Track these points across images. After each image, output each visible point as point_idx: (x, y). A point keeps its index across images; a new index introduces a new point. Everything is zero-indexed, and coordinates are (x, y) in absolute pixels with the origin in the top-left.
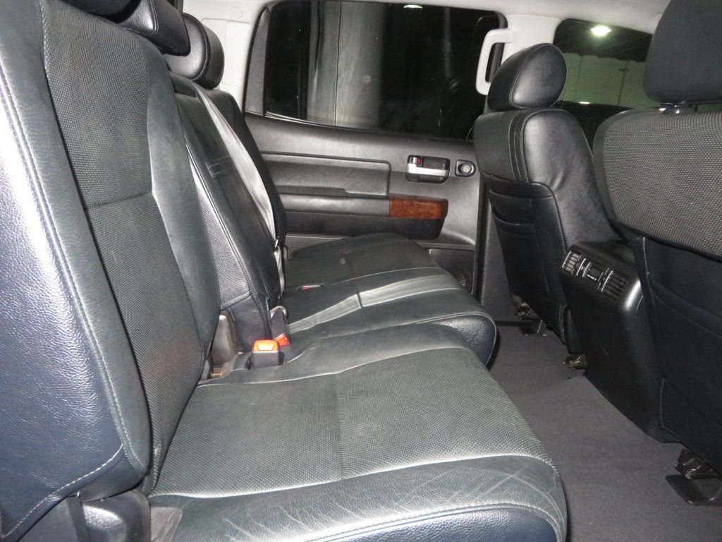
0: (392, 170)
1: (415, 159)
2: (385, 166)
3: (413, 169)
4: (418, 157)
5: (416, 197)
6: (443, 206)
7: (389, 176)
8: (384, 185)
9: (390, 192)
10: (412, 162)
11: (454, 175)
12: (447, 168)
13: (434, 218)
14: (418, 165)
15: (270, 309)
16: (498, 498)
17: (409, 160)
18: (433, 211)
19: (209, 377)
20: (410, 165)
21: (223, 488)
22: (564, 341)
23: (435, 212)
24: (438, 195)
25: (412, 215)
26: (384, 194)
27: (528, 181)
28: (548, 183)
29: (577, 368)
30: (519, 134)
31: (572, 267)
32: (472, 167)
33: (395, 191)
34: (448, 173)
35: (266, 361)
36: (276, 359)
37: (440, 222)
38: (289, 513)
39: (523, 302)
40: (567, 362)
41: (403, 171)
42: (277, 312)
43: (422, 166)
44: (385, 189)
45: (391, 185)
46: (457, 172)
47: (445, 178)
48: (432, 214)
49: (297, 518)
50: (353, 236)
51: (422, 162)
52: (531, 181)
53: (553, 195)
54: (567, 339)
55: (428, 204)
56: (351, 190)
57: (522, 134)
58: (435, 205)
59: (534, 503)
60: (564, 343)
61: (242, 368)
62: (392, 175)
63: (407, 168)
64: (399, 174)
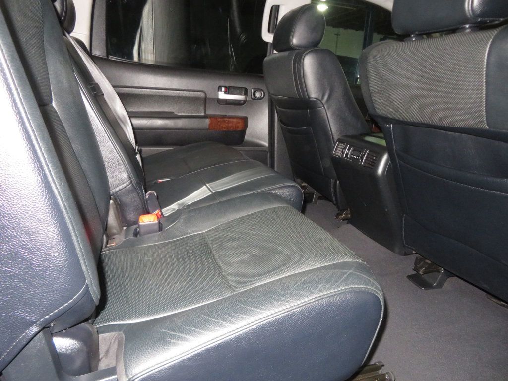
0: (208, 97)
1: (223, 89)
2: (202, 95)
3: (222, 95)
4: (225, 87)
5: (226, 115)
6: (245, 120)
7: (205, 101)
8: (202, 108)
9: (207, 113)
10: (221, 91)
11: (251, 99)
12: (246, 94)
13: (239, 129)
14: (226, 92)
15: (146, 193)
16: (347, 285)
17: (219, 89)
18: (238, 125)
19: (106, 247)
20: (220, 93)
21: (148, 313)
22: (335, 203)
23: (240, 125)
24: (240, 113)
25: (225, 128)
26: (203, 114)
27: (307, 97)
28: (320, 98)
29: (343, 220)
31: (340, 152)
32: (262, 92)
33: (210, 112)
34: (246, 98)
35: (150, 230)
36: (156, 227)
37: (243, 132)
38: (210, 317)
39: (302, 183)
40: (337, 217)
41: (216, 97)
42: (150, 195)
43: (228, 94)
44: (203, 111)
45: (207, 107)
46: (253, 97)
47: (245, 101)
48: (238, 127)
49: (217, 319)
51: (228, 91)
52: (309, 98)
53: (324, 106)
54: (337, 201)
55: (235, 120)
56: (179, 112)
57: (301, 65)
58: (240, 121)
59: (367, 284)
60: (335, 205)
61: (131, 237)
62: (207, 100)
63: (217, 95)
64: (213, 99)
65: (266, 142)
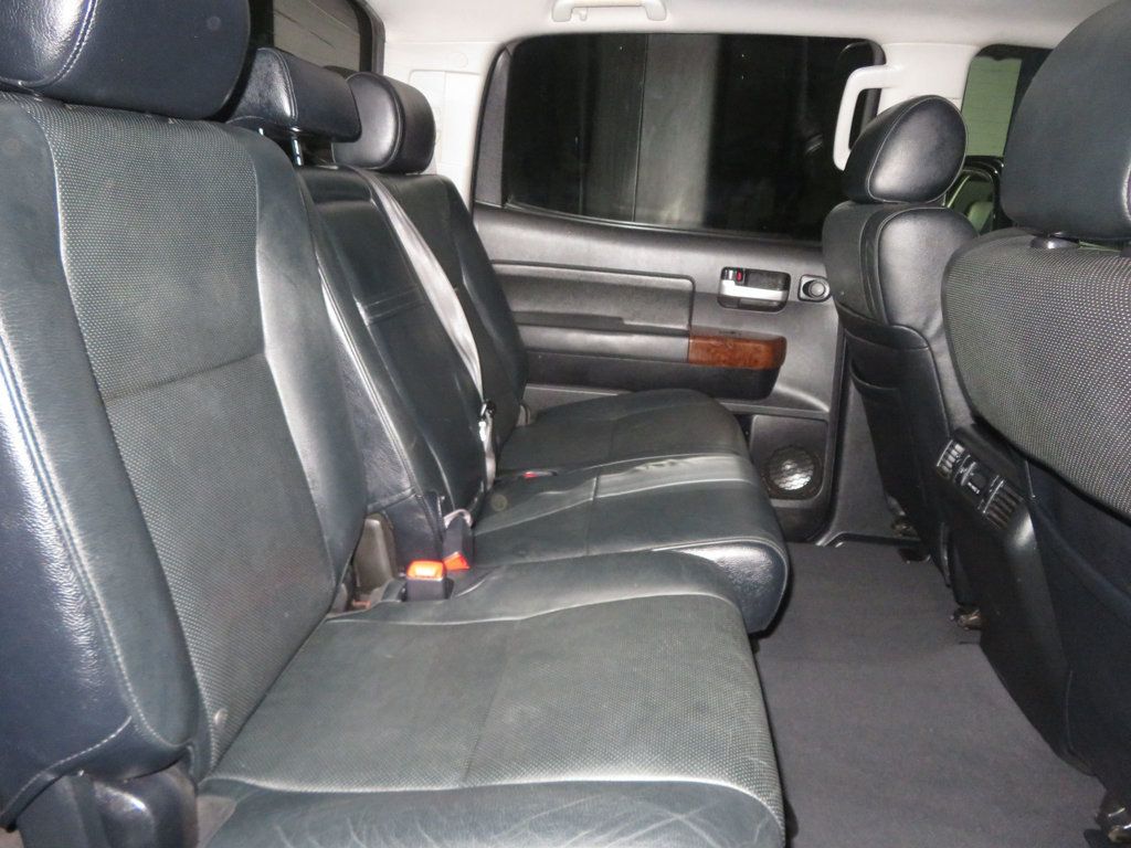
0: (697, 289)
1: (731, 272)
2: (685, 285)
3: (731, 289)
4: (739, 270)
5: (733, 332)
6: (778, 349)
7: (691, 299)
8: (684, 313)
9: (694, 323)
10: (727, 278)
11: (798, 300)
12: (786, 287)
13: (760, 367)
14: (738, 282)
17: (724, 275)
18: (757, 356)
20: (725, 282)
22: (949, 582)
24: (769, 330)
25: (724, 362)
26: (683, 327)
27: (886, 321)
28: (920, 326)
29: (972, 627)
30: (873, 247)
31: (950, 466)
32: (827, 286)
33: (701, 322)
34: (786, 296)
35: (424, 592)
36: (440, 590)
37: (771, 374)
40: (957, 618)
41: (715, 291)
43: (746, 284)
44: (686, 320)
45: (695, 308)
46: (802, 295)
47: (782, 305)
48: (756, 361)
50: (635, 390)
51: (744, 277)
52: (892, 321)
53: (929, 345)
54: (952, 578)
55: (750, 345)
56: (632, 320)
58: (762, 347)
60: (948, 586)
61: (394, 600)
62: (696, 297)
63: (720, 286)
64: (707, 297)
65: (823, 400)
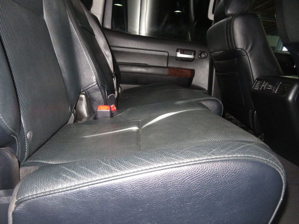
0: (169, 55)
2: (166, 54)
3: (179, 55)
4: (181, 49)
5: (180, 68)
6: (193, 72)
8: (166, 62)
10: (178, 52)
12: (194, 55)
13: (188, 77)
14: (181, 53)
15: (108, 95)
17: (177, 50)
23: (189, 73)
24: (189, 67)
25: (178, 75)
26: (166, 65)
28: (245, 49)
32: (206, 54)
33: (171, 65)
34: (195, 57)
36: (109, 115)
37: (191, 79)
39: (230, 116)
42: (111, 96)
43: (183, 54)
45: (169, 62)
46: (199, 57)
47: (193, 59)
48: (187, 75)
51: (183, 51)
52: (236, 48)
53: (247, 55)
57: (232, 25)
58: (189, 71)
62: (169, 58)
63: (176, 54)
64: (173, 57)
65: (206, 86)
